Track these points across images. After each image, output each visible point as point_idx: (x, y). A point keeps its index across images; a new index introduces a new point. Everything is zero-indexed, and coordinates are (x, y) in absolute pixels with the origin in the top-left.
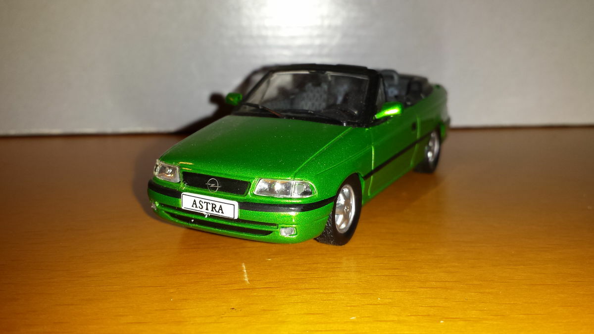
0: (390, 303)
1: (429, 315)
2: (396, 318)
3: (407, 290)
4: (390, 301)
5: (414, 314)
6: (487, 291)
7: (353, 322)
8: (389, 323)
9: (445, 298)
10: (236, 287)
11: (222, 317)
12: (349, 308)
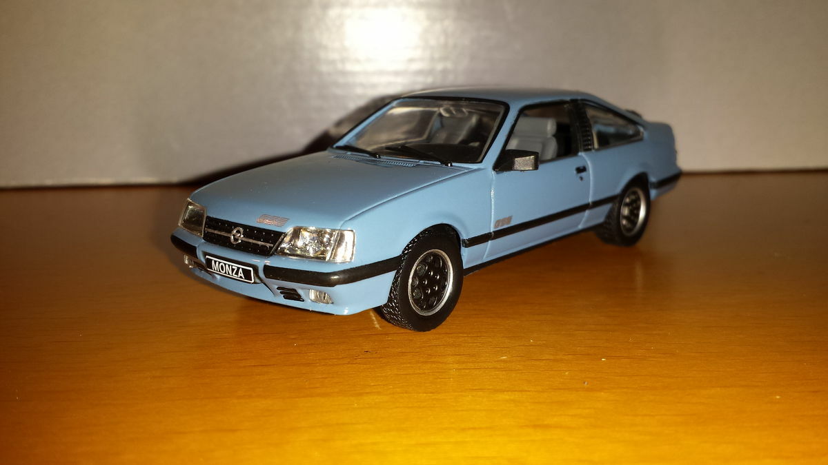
0: (544, 344)
1: (588, 354)
2: (552, 357)
4: (544, 342)
6: (654, 332)
7: (504, 361)
8: (544, 361)
10: (366, 332)
12: (499, 349)
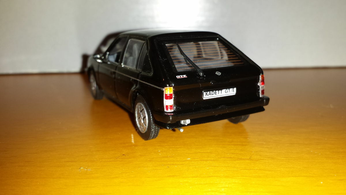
3: (221, 146)
5: (223, 157)
9: (241, 150)
11: (117, 159)
